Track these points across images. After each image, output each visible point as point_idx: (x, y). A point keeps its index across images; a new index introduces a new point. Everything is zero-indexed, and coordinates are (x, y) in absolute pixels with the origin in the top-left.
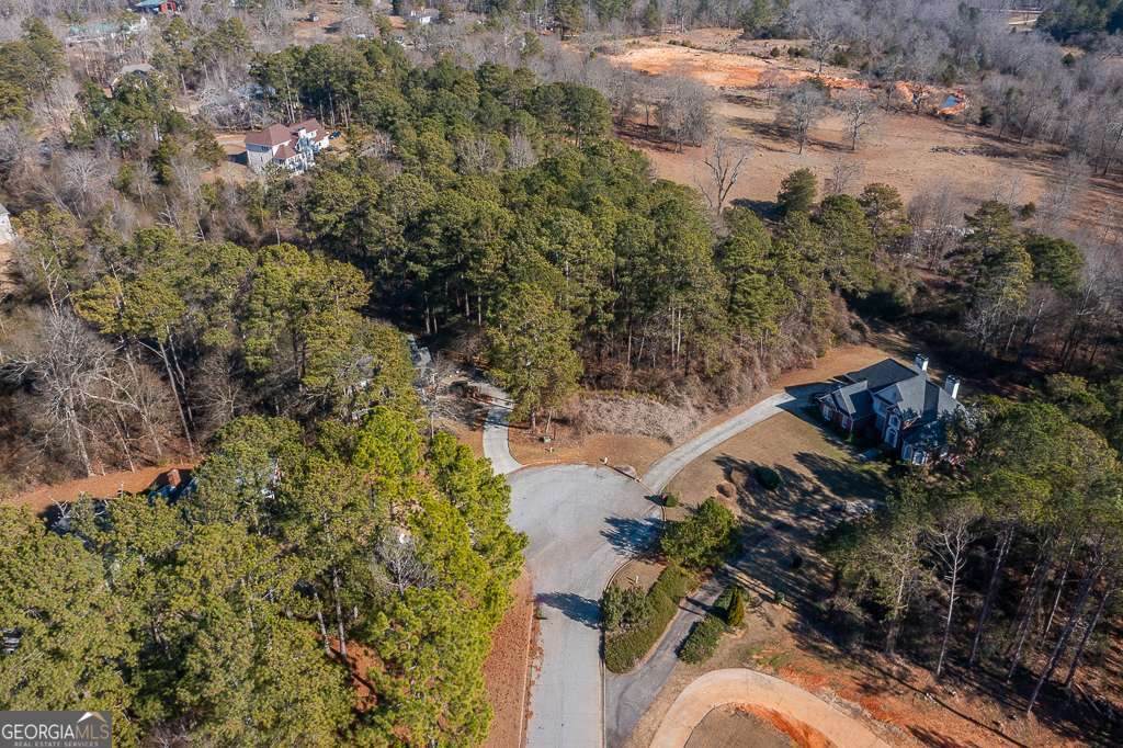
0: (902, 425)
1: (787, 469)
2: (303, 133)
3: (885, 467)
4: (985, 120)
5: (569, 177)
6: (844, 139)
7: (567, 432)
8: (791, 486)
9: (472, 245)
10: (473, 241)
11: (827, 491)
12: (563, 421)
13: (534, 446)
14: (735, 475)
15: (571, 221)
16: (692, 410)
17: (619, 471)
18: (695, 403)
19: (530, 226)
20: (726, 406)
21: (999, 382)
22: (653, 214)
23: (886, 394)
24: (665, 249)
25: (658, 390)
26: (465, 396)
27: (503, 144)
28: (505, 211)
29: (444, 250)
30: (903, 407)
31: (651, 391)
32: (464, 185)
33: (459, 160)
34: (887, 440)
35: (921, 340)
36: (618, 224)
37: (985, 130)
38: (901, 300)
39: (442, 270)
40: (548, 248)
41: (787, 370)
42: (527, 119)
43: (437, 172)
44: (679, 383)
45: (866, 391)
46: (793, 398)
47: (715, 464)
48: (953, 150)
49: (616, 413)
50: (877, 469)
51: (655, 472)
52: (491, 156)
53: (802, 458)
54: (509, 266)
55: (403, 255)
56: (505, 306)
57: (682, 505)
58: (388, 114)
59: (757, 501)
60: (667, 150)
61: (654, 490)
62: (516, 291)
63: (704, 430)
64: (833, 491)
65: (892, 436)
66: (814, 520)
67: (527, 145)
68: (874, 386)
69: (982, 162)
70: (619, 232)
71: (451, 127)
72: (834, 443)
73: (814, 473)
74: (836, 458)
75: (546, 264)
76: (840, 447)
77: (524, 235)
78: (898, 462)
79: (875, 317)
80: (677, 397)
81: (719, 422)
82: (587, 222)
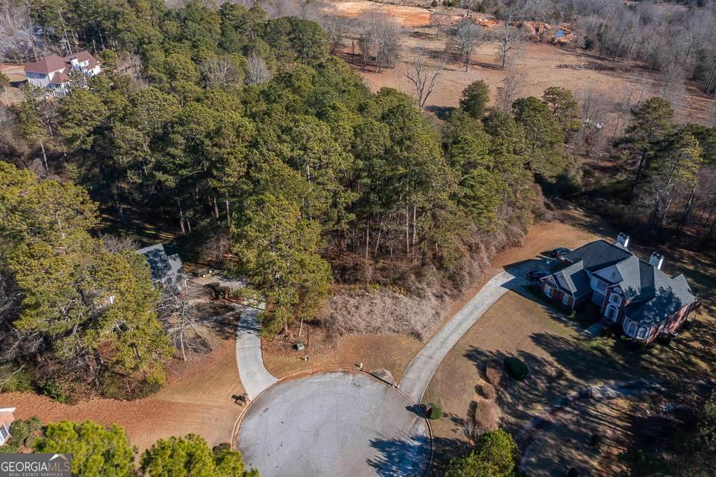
0: (624, 302)
1: (527, 354)
2: (75, 62)
3: (611, 342)
4: (589, 45)
5: (303, 87)
6: (495, 60)
7: (319, 335)
8: (536, 373)
9: (216, 153)
10: (216, 149)
11: (569, 375)
12: (315, 323)
13: (287, 354)
14: (490, 372)
15: (309, 126)
16: (433, 299)
17: (376, 376)
18: (435, 291)
19: (271, 133)
20: (460, 291)
21: (670, 247)
22: (383, 118)
23: (606, 273)
24: (401, 150)
25: (400, 282)
26: (217, 298)
27: (242, 64)
28: (246, 121)
29: (189, 160)
30: (624, 286)
31: (394, 283)
32: (207, 98)
33: (204, 78)
34: (606, 314)
35: (597, 214)
36: (355, 128)
37: (589, 53)
38: (573, 182)
39: (188, 178)
40: (290, 154)
41: (502, 249)
42: (262, 45)
43: (183, 88)
44: (419, 275)
45: (582, 271)
46: (512, 277)
47: (466, 359)
48: (572, 67)
49: (364, 309)
50: (605, 344)
51: (411, 375)
52: (231, 73)
53: (538, 339)
54: (252, 174)
55: (151, 165)
56: (250, 220)
57: (446, 415)
58: (144, 43)
59: (513, 395)
60: (370, 71)
61: (415, 399)
62: (260, 203)
63: (447, 320)
64: (574, 373)
65: (612, 312)
66: (569, 412)
67: (263, 65)
68: (590, 265)
69: (594, 74)
70: (356, 134)
71: (196, 50)
72: (558, 320)
73: (553, 354)
74: (566, 336)
75: (288, 171)
76: (566, 324)
77: (265, 142)
78: (622, 337)
79: (555, 196)
80: (418, 288)
81: (456, 310)
82: (325, 127)
